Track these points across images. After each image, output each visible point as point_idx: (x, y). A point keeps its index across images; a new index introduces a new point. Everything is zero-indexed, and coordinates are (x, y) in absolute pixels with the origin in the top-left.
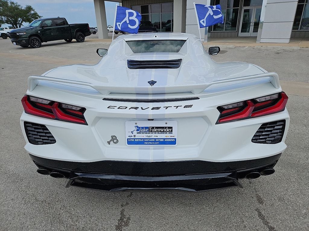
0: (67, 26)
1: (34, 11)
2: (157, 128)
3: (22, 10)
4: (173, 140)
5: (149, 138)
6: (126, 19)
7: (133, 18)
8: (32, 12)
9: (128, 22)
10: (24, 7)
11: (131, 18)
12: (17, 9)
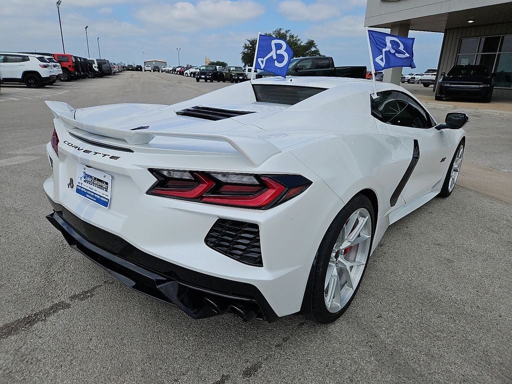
0: (333, 69)
1: (316, 48)
2: (98, 180)
3: (300, 47)
4: (104, 200)
5: (91, 190)
6: (273, 54)
7: (282, 52)
8: (313, 49)
9: (275, 57)
10: (304, 42)
11: (279, 52)
12: (296, 44)
